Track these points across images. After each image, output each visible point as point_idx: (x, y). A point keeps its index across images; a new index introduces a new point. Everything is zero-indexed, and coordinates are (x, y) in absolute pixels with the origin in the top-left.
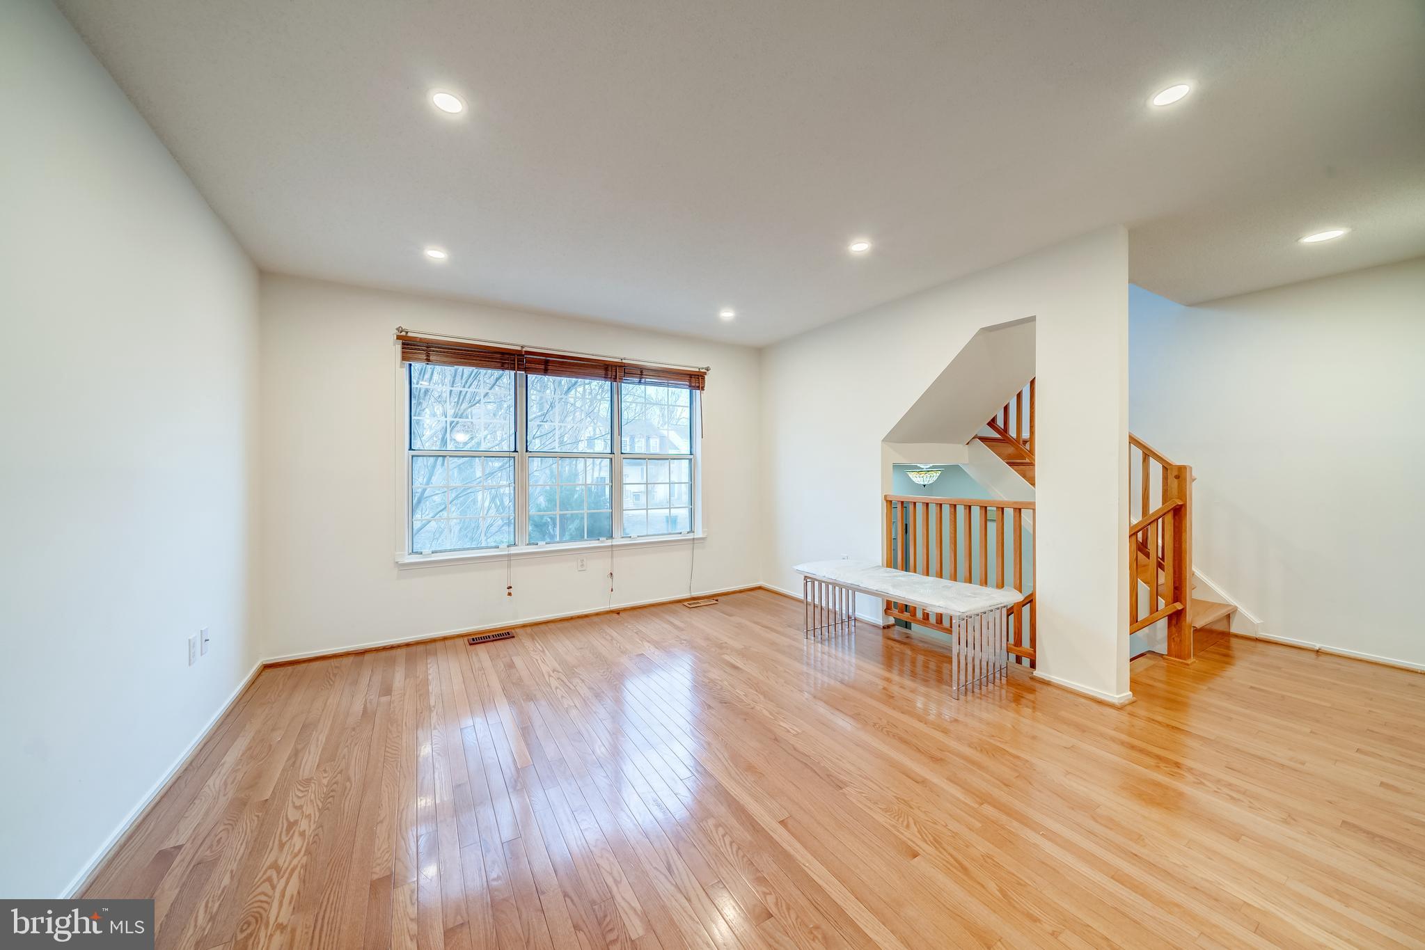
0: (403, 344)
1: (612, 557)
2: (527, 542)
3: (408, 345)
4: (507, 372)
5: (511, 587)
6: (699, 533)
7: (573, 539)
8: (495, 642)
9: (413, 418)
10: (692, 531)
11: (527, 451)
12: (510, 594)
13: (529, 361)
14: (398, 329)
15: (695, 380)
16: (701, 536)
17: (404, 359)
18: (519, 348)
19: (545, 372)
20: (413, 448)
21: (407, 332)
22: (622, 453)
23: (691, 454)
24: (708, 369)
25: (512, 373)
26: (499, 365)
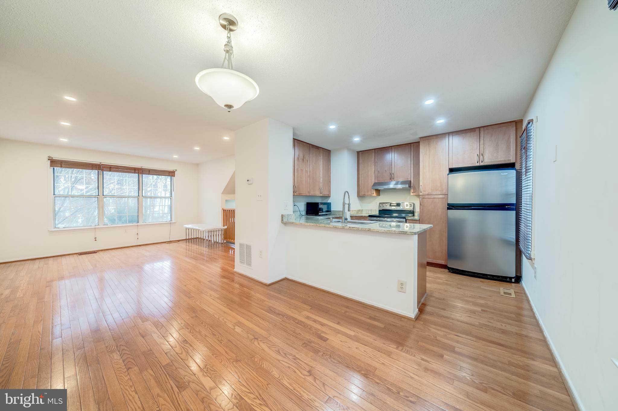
0: (51, 161)
1: (138, 228)
2: (103, 224)
3: (53, 162)
4: (94, 171)
5: (96, 238)
6: (173, 221)
7: (123, 223)
8: (89, 254)
9: (55, 184)
10: (171, 221)
11: (103, 195)
12: (96, 240)
13: (103, 168)
14: (48, 157)
15: (171, 174)
16: (174, 222)
17: (51, 166)
18: (99, 163)
19: (110, 171)
20: (55, 194)
21: (52, 158)
22: (142, 196)
23: (171, 196)
24: (176, 170)
25: (97, 171)
26: (91, 168)
